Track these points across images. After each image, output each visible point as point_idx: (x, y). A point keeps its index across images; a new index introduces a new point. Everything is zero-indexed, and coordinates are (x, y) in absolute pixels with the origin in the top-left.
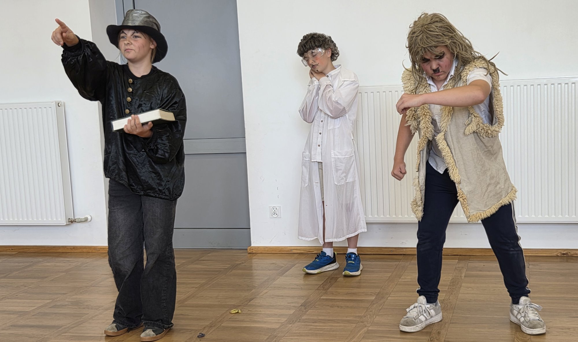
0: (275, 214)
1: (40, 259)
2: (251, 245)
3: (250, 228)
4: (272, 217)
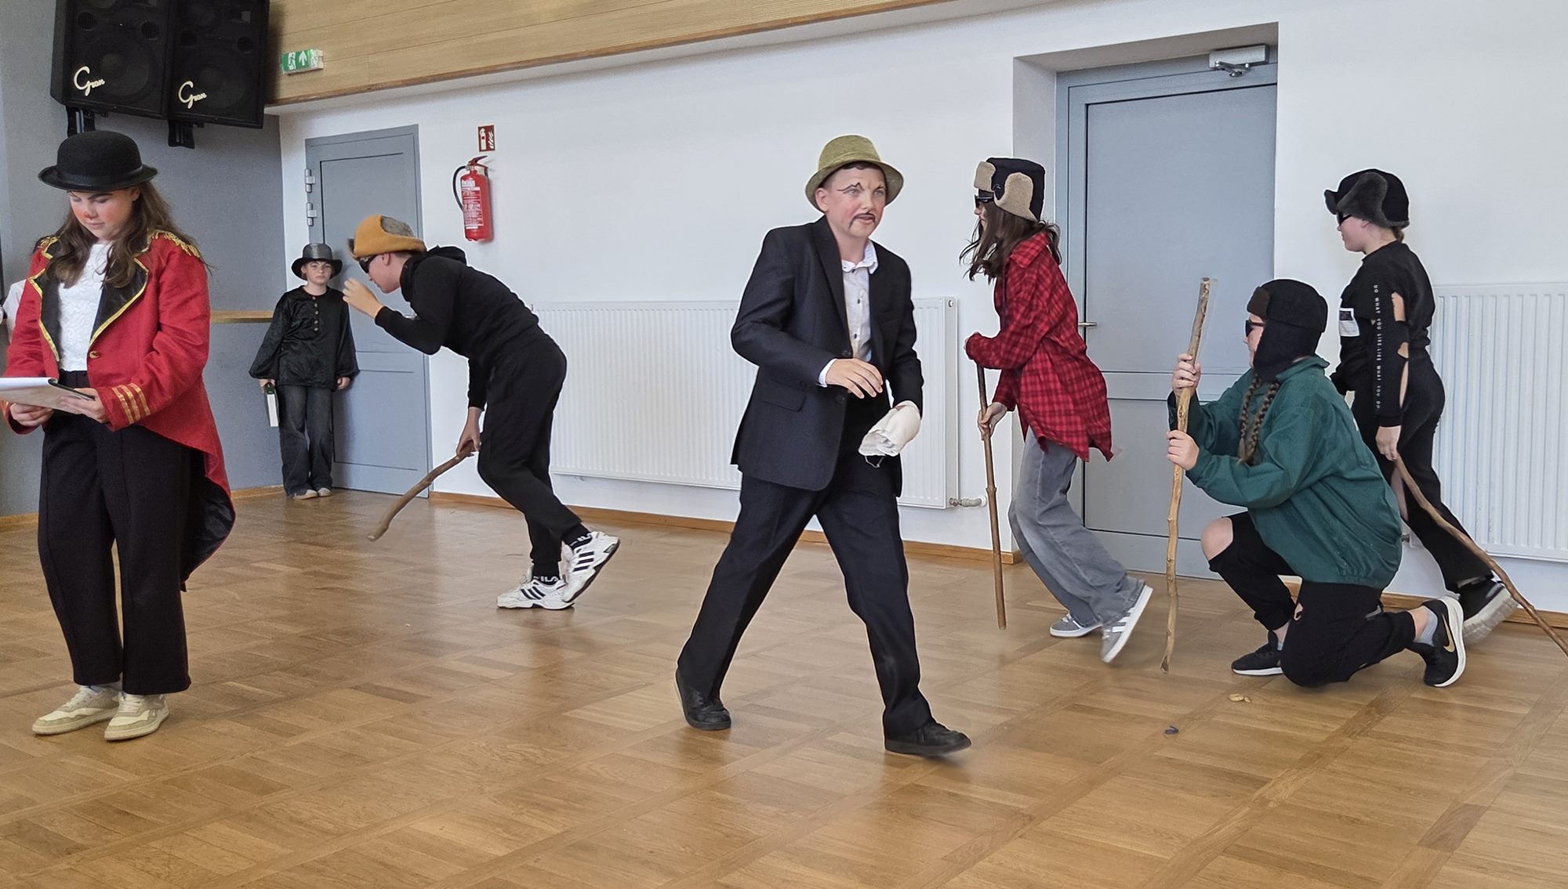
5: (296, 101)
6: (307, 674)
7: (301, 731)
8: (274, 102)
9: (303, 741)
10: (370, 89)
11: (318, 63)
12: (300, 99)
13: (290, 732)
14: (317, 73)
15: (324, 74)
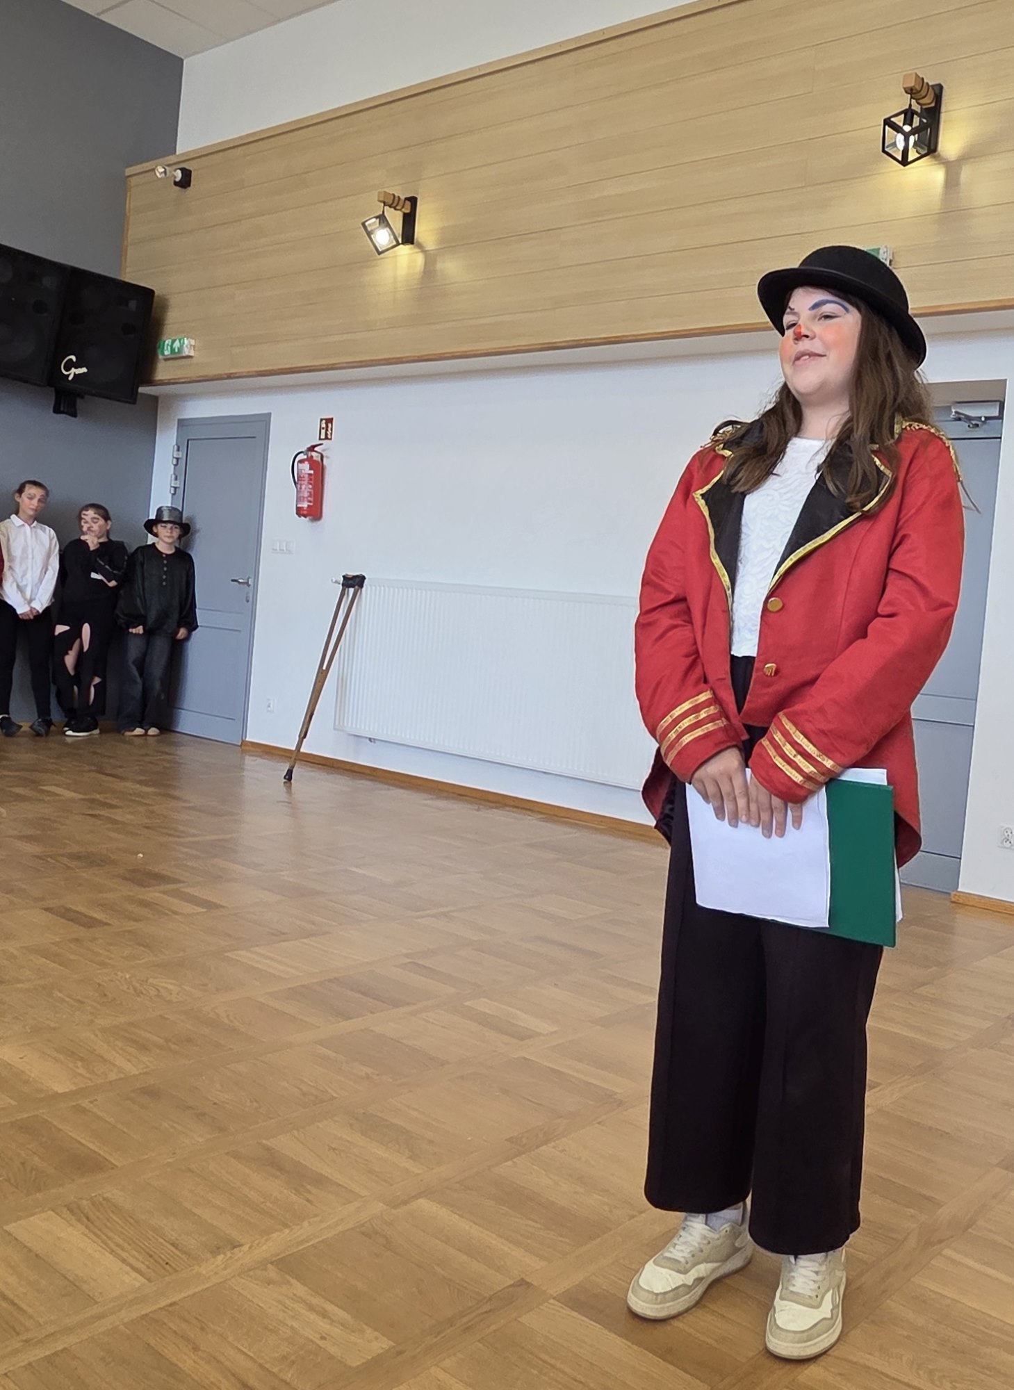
0: (1008, 842)
1: (631, 843)
2: (958, 887)
3: (960, 859)
4: (1000, 845)
5: (169, 383)
8: (150, 382)
10: (228, 377)
11: (189, 352)
12: (173, 382)
14: (189, 359)
15: (194, 360)
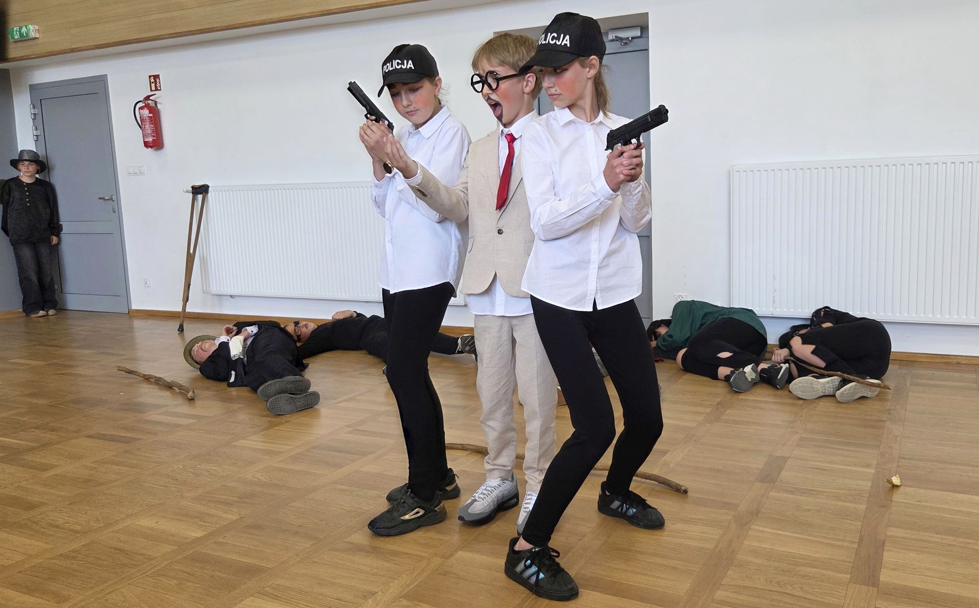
5: (21, 59)
6: (53, 431)
7: (53, 467)
8: (6, 59)
9: (54, 473)
10: (72, 51)
11: (35, 34)
12: (24, 58)
13: (45, 468)
14: (35, 40)
15: (40, 41)
